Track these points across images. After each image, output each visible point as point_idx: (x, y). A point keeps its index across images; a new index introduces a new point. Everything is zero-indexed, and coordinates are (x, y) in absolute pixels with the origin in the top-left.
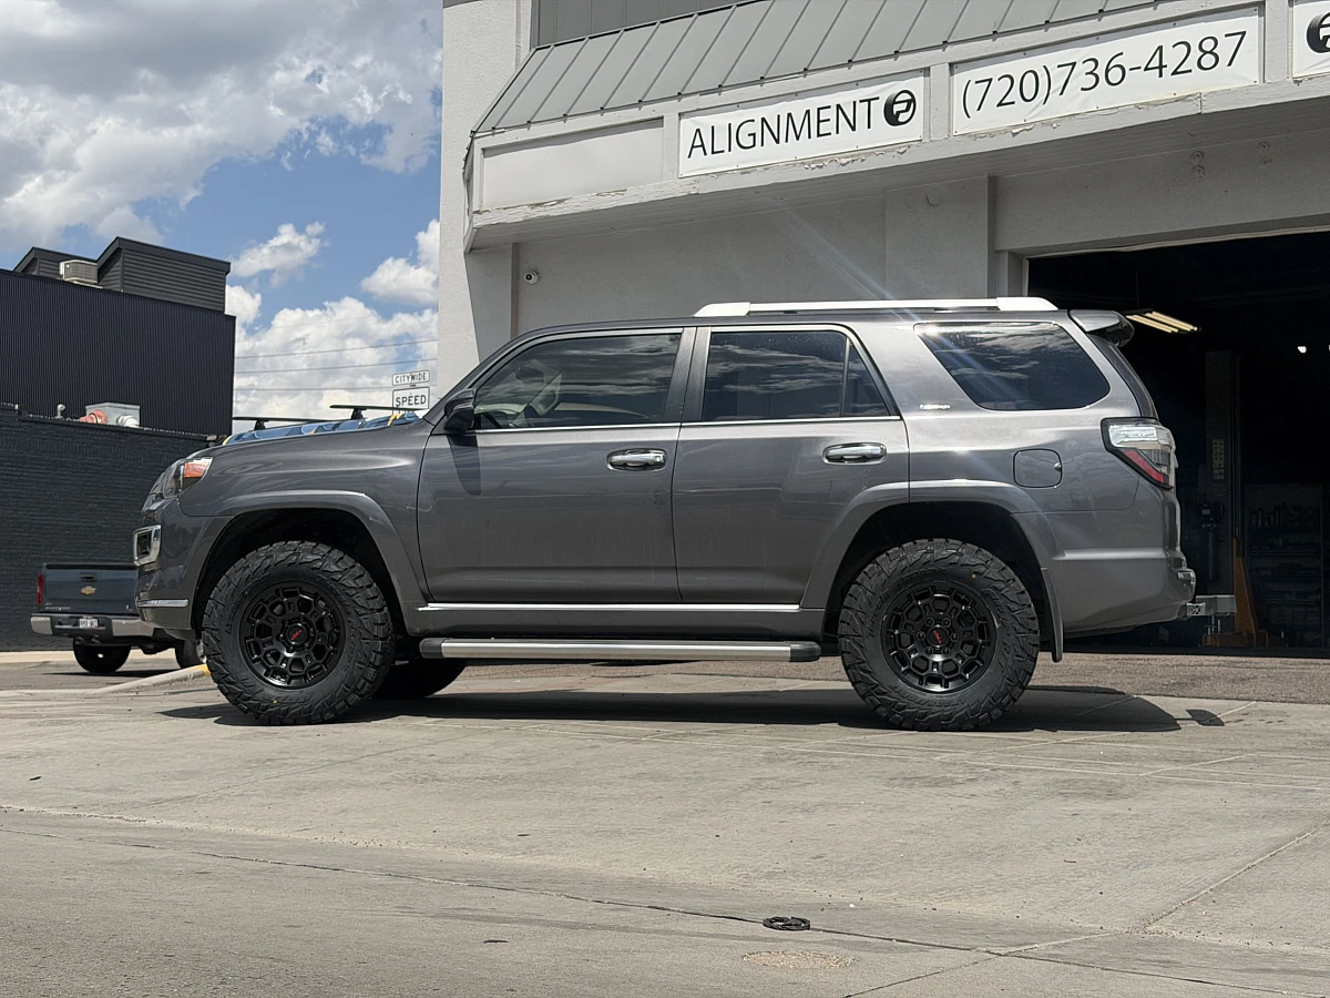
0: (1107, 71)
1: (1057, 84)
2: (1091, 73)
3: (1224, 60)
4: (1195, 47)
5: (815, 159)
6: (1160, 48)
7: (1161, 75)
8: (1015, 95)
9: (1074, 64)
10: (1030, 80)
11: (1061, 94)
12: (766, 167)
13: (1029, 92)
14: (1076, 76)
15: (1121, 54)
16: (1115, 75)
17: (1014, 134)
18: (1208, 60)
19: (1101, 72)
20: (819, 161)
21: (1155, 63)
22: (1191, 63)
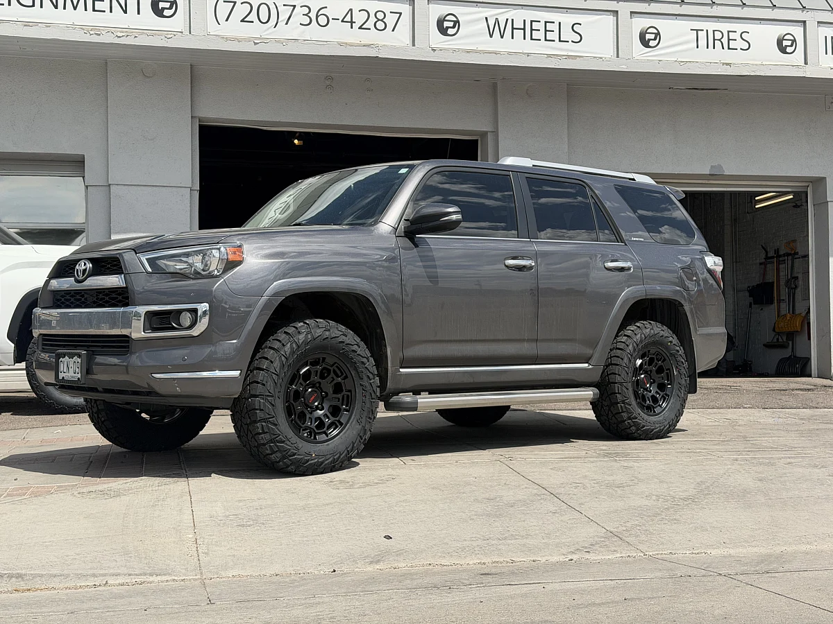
0: (317, 17)
1: (283, 17)
2: (306, 15)
3: (390, 27)
4: (372, 15)
5: (94, 28)
6: (351, 10)
7: (352, 28)
8: (253, 17)
9: (294, 6)
10: (264, 9)
11: (287, 24)
12: (48, 25)
13: (264, 18)
14: (295, 15)
15: (326, 7)
16: (323, 20)
17: (256, 44)
18: (380, 25)
19: (313, 15)
20: (97, 31)
21: (348, 18)
22: (370, 24)
